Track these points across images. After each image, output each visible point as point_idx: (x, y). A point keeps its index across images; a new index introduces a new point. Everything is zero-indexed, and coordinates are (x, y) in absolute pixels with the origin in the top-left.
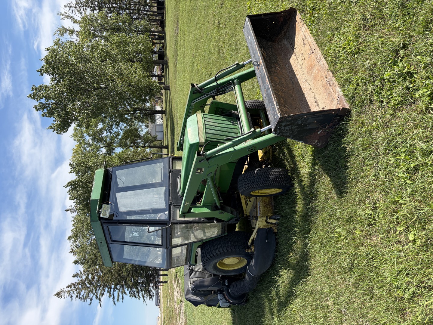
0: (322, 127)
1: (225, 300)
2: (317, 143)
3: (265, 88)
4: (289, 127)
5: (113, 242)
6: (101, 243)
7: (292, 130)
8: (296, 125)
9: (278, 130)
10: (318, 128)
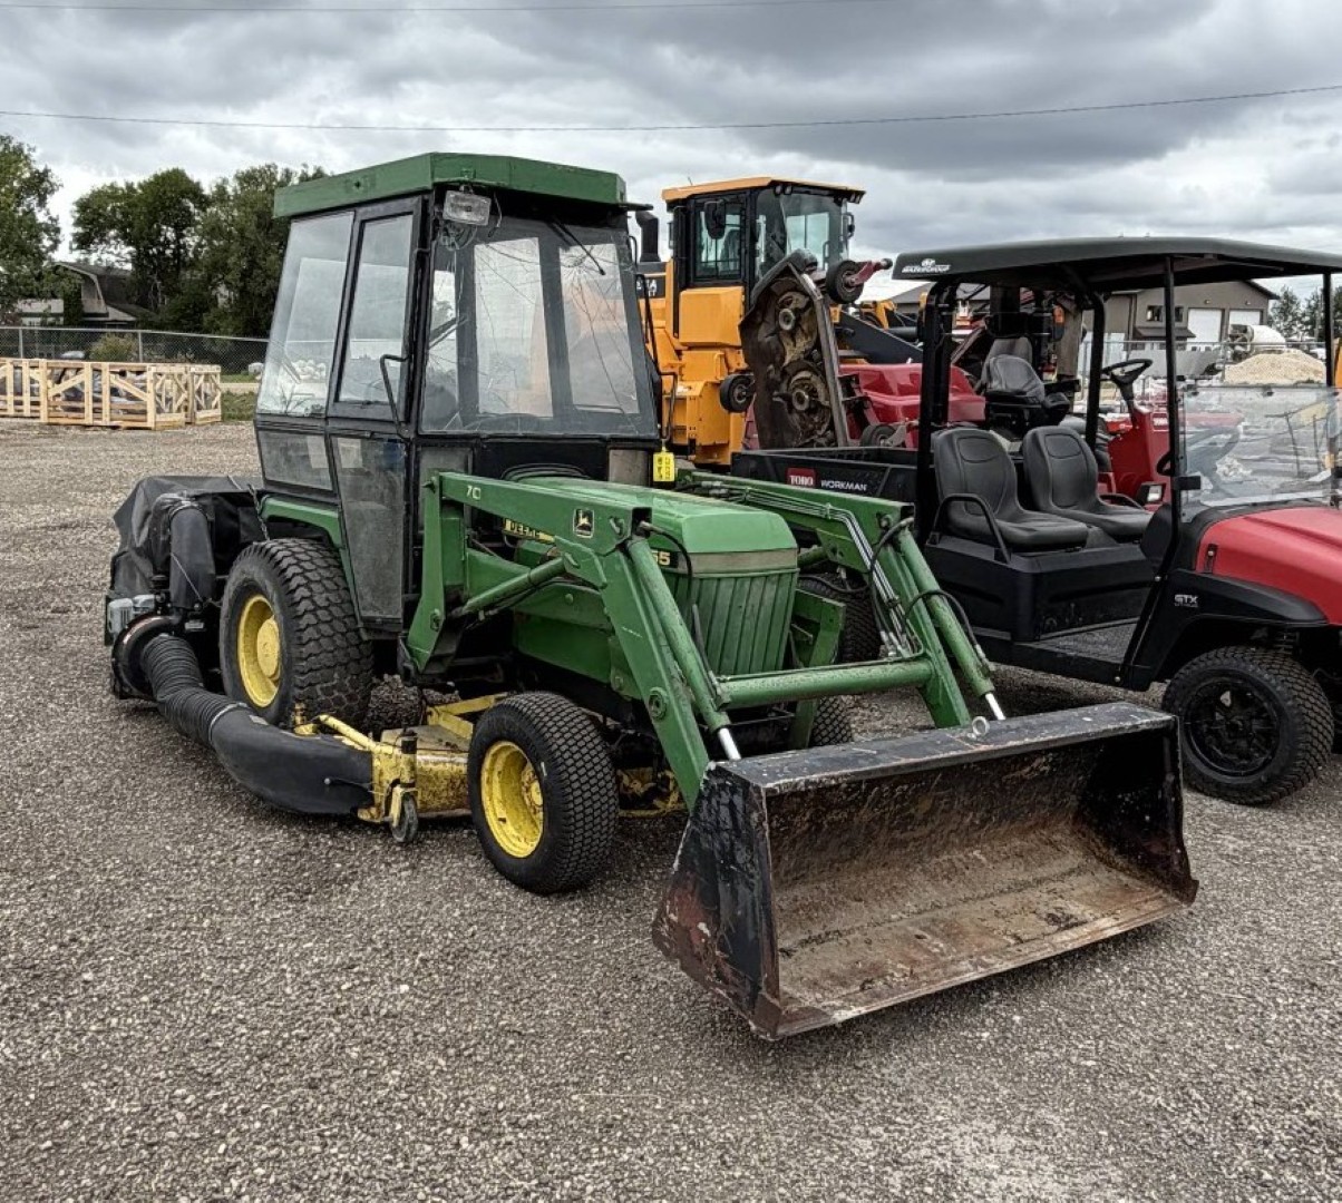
0: (722, 937)
1: (132, 618)
2: (669, 920)
3: (880, 752)
4: (728, 821)
5: (357, 224)
6: (358, 185)
7: (718, 830)
8: (732, 845)
9: (721, 781)
10: (717, 922)
